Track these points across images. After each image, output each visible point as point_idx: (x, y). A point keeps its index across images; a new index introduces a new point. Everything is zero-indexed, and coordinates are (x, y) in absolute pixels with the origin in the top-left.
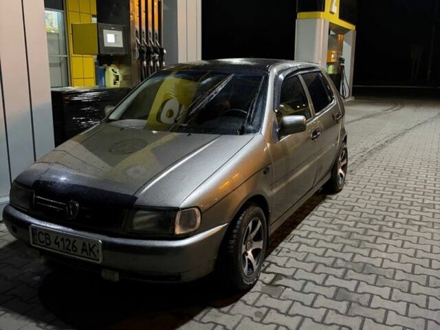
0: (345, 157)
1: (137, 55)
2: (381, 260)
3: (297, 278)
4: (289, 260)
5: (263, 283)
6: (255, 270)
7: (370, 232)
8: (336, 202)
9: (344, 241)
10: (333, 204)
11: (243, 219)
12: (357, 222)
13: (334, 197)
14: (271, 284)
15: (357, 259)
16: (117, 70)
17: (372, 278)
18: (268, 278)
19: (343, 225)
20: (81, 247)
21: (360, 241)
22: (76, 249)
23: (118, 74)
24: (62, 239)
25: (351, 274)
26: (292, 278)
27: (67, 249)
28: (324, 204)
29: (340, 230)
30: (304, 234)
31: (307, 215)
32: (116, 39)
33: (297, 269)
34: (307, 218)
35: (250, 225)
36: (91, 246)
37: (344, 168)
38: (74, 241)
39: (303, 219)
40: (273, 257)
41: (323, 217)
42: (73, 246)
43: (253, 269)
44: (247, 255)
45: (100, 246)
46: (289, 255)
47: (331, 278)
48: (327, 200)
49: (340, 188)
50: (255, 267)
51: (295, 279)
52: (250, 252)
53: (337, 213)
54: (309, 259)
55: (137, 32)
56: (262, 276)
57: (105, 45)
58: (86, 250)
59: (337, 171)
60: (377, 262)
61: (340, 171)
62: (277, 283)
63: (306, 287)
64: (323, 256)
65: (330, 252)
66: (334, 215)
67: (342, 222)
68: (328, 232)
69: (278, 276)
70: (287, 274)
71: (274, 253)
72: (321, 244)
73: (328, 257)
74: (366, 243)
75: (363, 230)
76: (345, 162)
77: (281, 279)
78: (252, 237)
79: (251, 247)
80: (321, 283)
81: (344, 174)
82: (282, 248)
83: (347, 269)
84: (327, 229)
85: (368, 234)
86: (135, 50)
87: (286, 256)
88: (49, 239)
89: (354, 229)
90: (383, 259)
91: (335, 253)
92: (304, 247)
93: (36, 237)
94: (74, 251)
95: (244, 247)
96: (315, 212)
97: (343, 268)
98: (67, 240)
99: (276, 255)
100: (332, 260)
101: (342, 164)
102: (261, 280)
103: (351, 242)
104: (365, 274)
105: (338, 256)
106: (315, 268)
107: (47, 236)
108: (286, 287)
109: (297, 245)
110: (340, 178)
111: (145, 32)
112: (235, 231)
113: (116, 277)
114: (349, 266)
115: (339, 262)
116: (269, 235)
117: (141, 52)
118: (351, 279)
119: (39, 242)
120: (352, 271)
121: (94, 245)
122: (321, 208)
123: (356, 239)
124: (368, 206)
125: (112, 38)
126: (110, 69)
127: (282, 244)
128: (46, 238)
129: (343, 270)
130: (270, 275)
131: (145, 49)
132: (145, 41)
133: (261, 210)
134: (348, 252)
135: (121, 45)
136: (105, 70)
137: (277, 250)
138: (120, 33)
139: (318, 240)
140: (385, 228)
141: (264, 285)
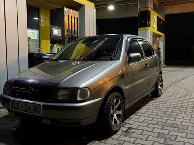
0: (162, 81)
1: (67, 40)
2: (181, 122)
3: (139, 129)
4: (135, 122)
5: (122, 131)
6: (118, 124)
7: (175, 111)
8: (158, 100)
9: (162, 115)
10: (157, 101)
11: (111, 97)
12: (168, 108)
13: (157, 99)
14: (126, 131)
15: (168, 121)
16: (59, 46)
17: (176, 129)
18: (125, 129)
19: (161, 109)
20: (33, 108)
21: (170, 115)
22: (31, 109)
23: (59, 48)
24: (25, 105)
25: (166, 128)
26: (137, 129)
27: (27, 110)
28: (152, 101)
29: (160, 111)
30: (143, 112)
31: (145, 105)
32: (58, 32)
33: (139, 126)
34: (144, 106)
35: (115, 100)
36: (38, 107)
37: (161, 86)
38: (30, 105)
39: (142, 107)
40: (127, 121)
41: (152, 106)
42: (30, 108)
43: (117, 124)
44: (114, 116)
45: (42, 107)
46: (135, 120)
47: (155, 129)
48: (154, 100)
49: (160, 95)
50: (118, 123)
51: (138, 130)
52: (115, 115)
53: (159, 105)
54: (145, 122)
55: (67, 30)
56: (122, 128)
57: (53, 35)
58: (35, 110)
59: (158, 87)
60: (179, 123)
61: (160, 87)
62: (129, 131)
63: (143, 133)
64: (152, 120)
65: (155, 119)
66: (157, 105)
67: (161, 108)
68: (154, 112)
69: (129, 128)
70: (134, 128)
71: (128, 119)
72: (151, 116)
73: (154, 121)
74: (173, 116)
75: (171, 111)
76: (161, 83)
77: (131, 129)
78: (116, 108)
79: (116, 113)
80: (151, 131)
81: (161, 89)
82: (132, 118)
83: (164, 126)
84: (154, 110)
85: (174, 112)
86: (66, 38)
87: (133, 121)
88: (19, 106)
89: (167, 111)
90: (182, 122)
91: (157, 119)
92: (142, 117)
93: (13, 105)
94: (30, 111)
95: (112, 111)
96: (148, 104)
97: (161, 125)
98: (27, 105)
99: (129, 120)
100: (157, 122)
101: (160, 84)
102: (121, 130)
103: (165, 115)
104: (173, 127)
105: (159, 120)
106: (148, 125)
107: (18, 104)
108: (133, 133)
109: (139, 116)
110: (160, 91)
111: (71, 30)
112: (107, 102)
113: (49, 122)
114: (165, 124)
115: (160, 123)
116: (125, 109)
117: (69, 38)
118: (166, 130)
119: (14, 108)
120: (166, 126)
121: (39, 107)
122: (151, 103)
123: (168, 114)
124: (173, 102)
125: (56, 32)
126: (55, 46)
127: (132, 116)
128: (17, 105)
129: (162, 126)
130: (126, 128)
131: (71, 37)
132: (71, 34)
133: (120, 95)
134: (164, 119)
135: (60, 35)
136: (53, 46)
137: (129, 118)
138: (60, 30)
139: (150, 114)
140: (182, 110)
141: (123, 132)
